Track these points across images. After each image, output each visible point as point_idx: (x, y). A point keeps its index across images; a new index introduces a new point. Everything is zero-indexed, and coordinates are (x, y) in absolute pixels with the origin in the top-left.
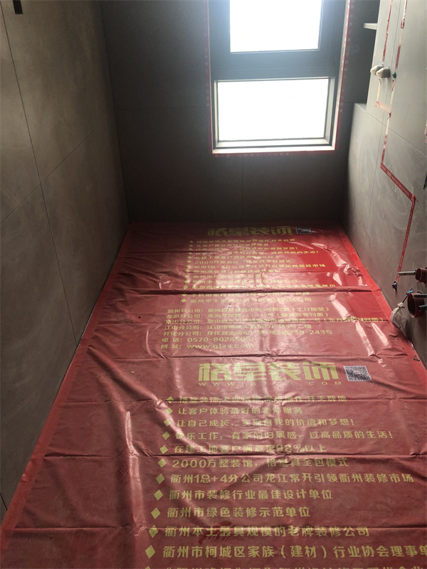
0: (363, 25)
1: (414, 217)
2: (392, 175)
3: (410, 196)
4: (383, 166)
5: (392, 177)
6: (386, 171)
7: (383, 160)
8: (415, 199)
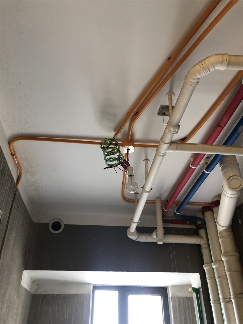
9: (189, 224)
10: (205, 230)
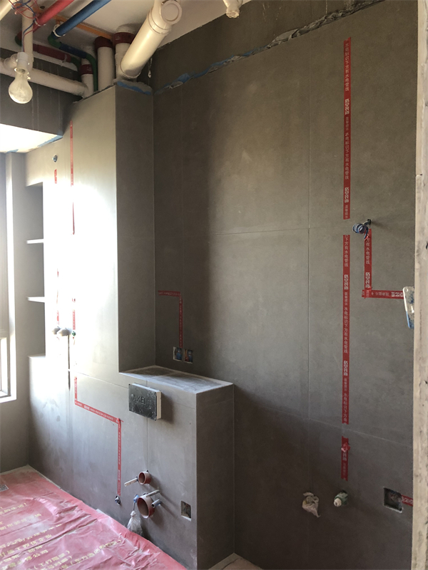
0: (27, 299)
1: (123, 435)
2: (90, 408)
3: (114, 420)
4: (77, 403)
5: (91, 409)
6: (83, 405)
7: (76, 397)
8: (120, 420)
9: (67, 61)
10: (94, 77)
